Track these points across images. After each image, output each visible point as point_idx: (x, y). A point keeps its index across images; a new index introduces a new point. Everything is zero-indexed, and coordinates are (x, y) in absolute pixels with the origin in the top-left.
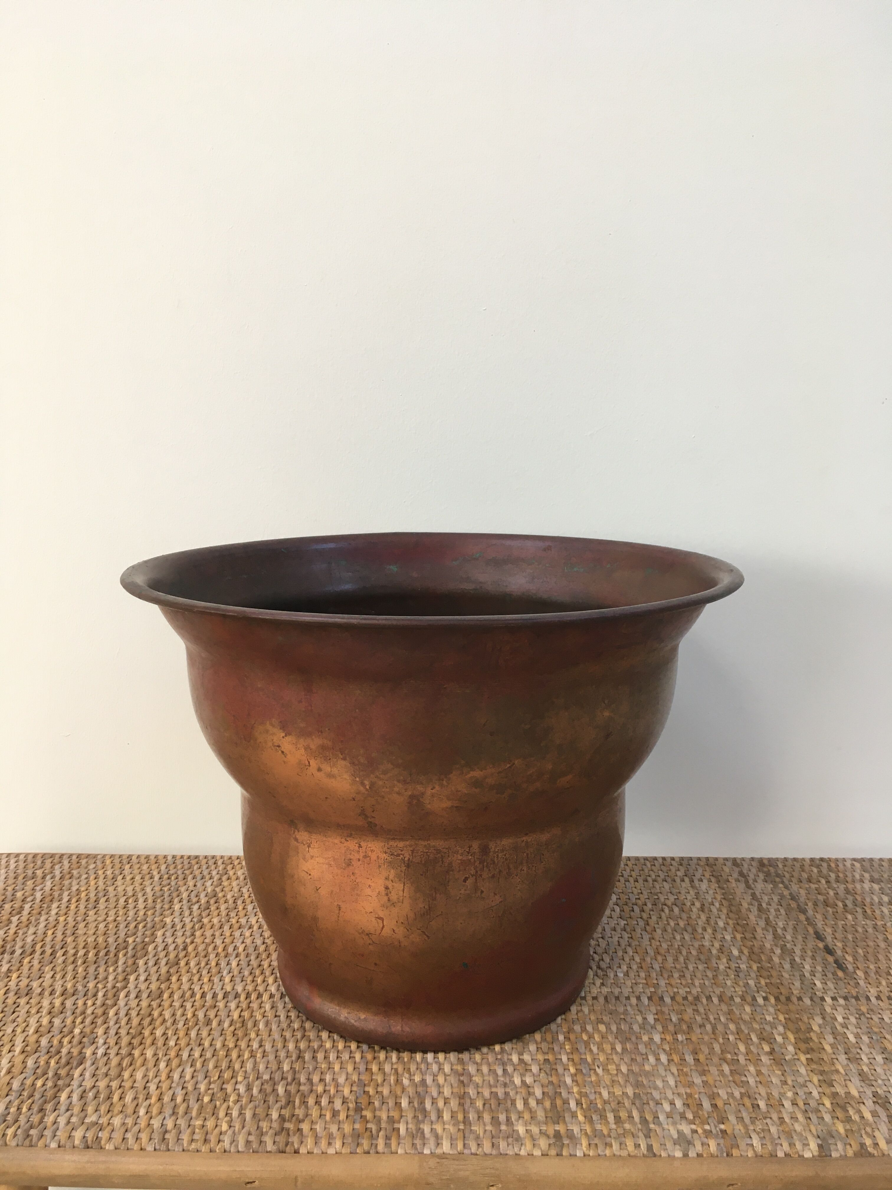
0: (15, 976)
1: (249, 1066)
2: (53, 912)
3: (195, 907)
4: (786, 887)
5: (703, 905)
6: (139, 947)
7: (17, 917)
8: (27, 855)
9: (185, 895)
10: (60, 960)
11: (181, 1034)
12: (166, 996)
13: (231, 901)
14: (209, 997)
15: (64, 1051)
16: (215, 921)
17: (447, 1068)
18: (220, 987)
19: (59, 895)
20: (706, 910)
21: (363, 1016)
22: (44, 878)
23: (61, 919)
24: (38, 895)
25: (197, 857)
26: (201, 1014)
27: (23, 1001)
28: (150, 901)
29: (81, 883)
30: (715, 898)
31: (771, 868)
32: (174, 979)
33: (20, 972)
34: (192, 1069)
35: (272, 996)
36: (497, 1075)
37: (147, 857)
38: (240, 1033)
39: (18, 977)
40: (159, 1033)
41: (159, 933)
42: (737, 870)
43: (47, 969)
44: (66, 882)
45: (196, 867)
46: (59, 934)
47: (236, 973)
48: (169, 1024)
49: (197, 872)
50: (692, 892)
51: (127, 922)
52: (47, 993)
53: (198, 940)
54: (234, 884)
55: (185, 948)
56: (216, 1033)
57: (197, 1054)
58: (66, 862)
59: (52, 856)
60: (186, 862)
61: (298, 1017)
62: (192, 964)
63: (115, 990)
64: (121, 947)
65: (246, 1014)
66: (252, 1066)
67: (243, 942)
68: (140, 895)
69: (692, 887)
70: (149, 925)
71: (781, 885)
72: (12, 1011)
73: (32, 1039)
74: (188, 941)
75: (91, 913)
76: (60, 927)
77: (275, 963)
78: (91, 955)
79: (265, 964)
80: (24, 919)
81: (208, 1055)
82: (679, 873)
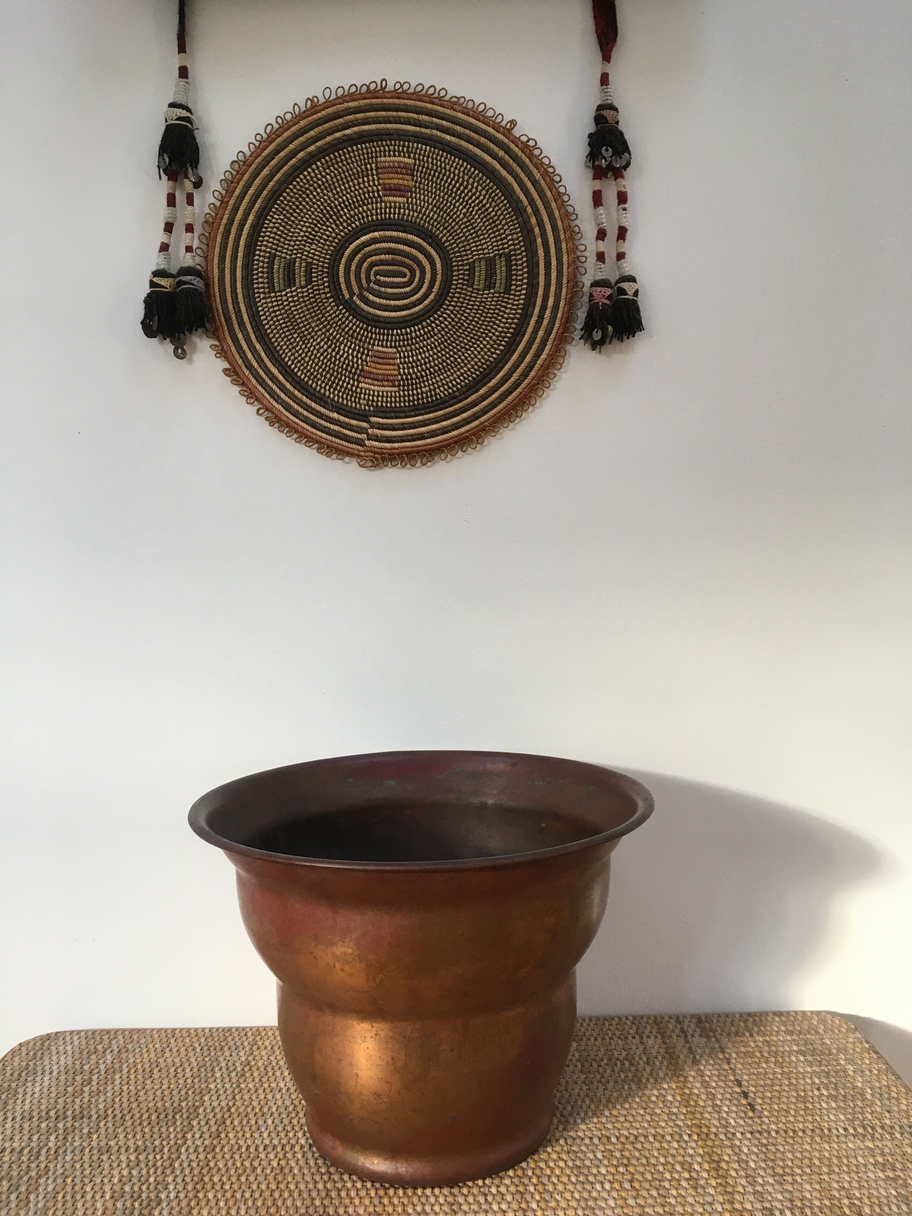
0: (95, 1137)
1: (289, 1203)
2: (117, 1082)
3: (233, 1075)
4: (717, 1041)
5: (648, 1059)
6: (191, 1110)
7: (88, 1087)
8: (87, 1031)
9: (223, 1064)
10: (129, 1123)
11: (234, 1179)
12: (218, 1150)
13: (262, 1069)
14: (252, 1149)
15: (144, 1196)
16: (251, 1085)
17: (441, 1200)
18: (260, 1141)
19: (120, 1067)
20: (651, 1063)
21: (376, 1162)
22: (104, 1052)
23: (125, 1088)
24: (102, 1067)
25: (230, 1029)
26: (247, 1164)
27: (105, 1157)
28: (195, 1070)
29: (136, 1056)
30: (659, 1052)
31: (706, 1024)
32: (223, 1135)
33: (98, 1133)
34: (246, 1206)
35: (302, 1147)
36: (481, 1204)
37: (188, 1030)
38: (280, 1178)
39: (98, 1137)
40: (216, 1179)
41: (206, 1098)
42: (679, 1026)
43: (120, 1130)
44: (124, 1056)
45: (230, 1039)
46: (125, 1100)
47: (272, 1129)
48: (223, 1172)
49: (231, 1044)
50: (641, 1048)
51: (179, 1089)
52: (123, 1150)
53: (238, 1103)
54: (263, 1053)
55: (229, 1110)
56: (261, 1179)
57: (247, 1195)
58: (120, 1038)
59: (108, 1032)
60: (221, 1035)
61: (325, 1163)
62: (236, 1123)
63: (177, 1146)
64: (176, 1110)
65: (283, 1163)
66: (291, 1203)
67: (275, 1104)
68: (186, 1065)
69: (641, 1043)
70: (197, 1092)
71: (713, 1039)
72: (98, 1165)
73: (117, 1188)
74: (231, 1104)
75: (148, 1082)
76: (125, 1094)
77: (303, 1121)
78: (153, 1117)
79: (295, 1122)
80: (94, 1089)
81: (257, 1195)
82: (631, 1032)
